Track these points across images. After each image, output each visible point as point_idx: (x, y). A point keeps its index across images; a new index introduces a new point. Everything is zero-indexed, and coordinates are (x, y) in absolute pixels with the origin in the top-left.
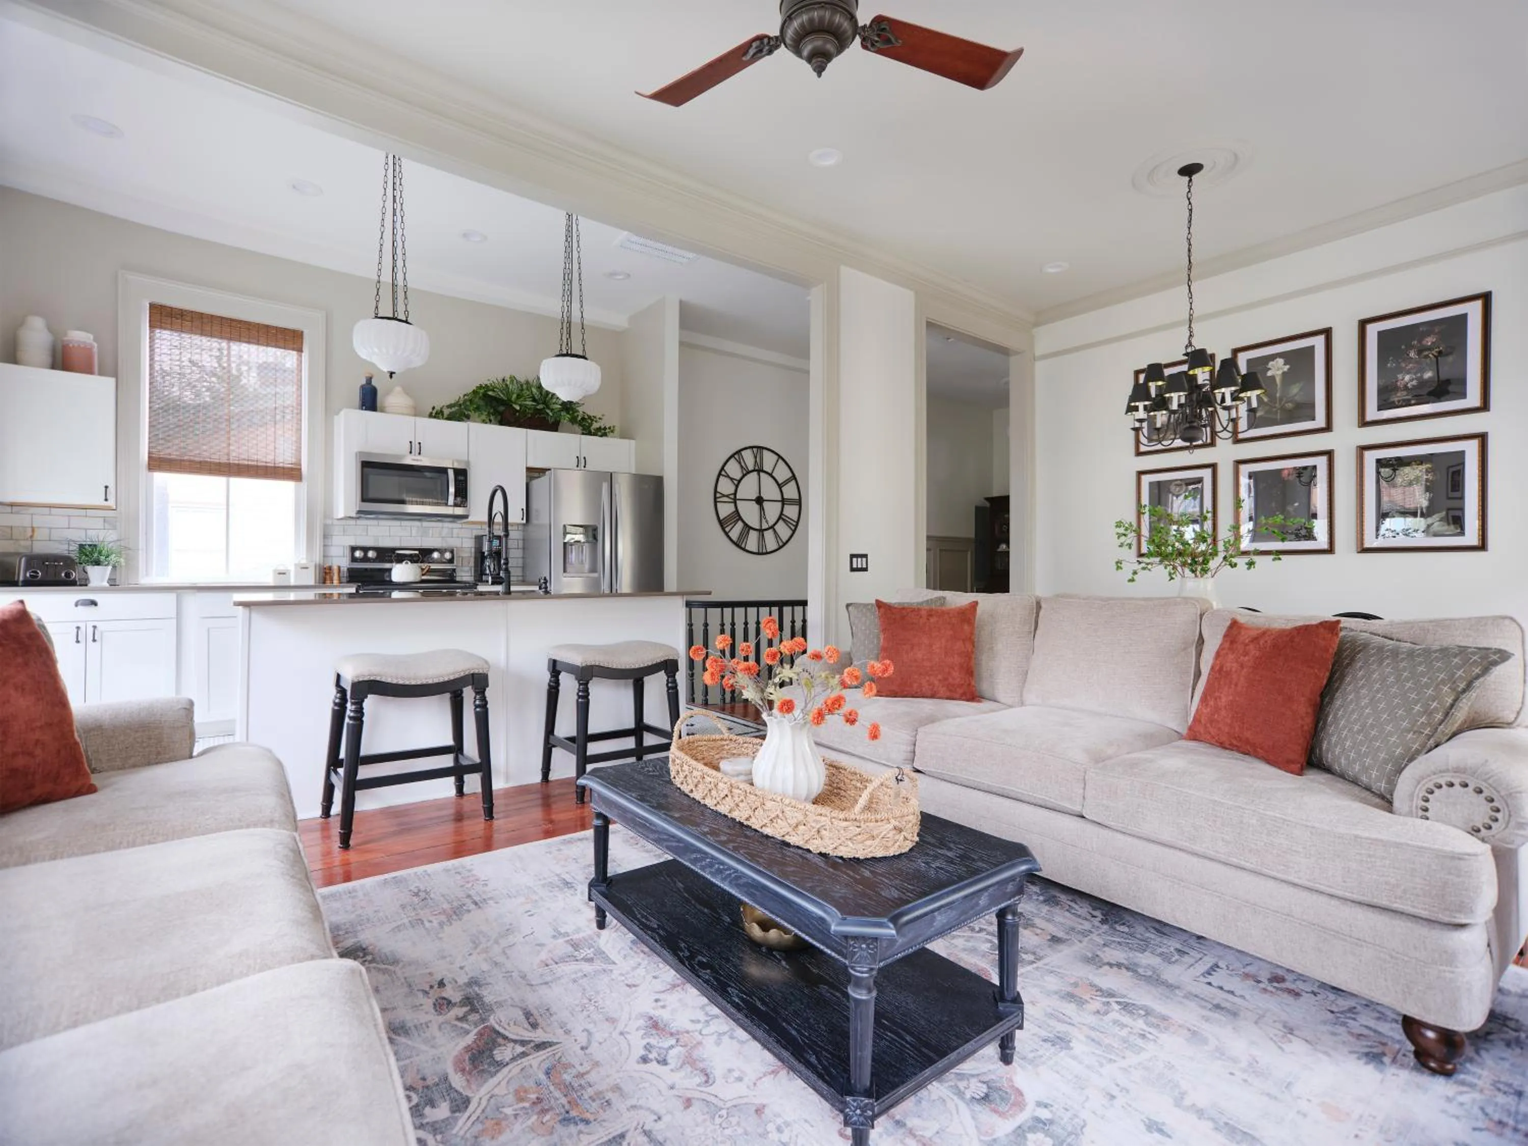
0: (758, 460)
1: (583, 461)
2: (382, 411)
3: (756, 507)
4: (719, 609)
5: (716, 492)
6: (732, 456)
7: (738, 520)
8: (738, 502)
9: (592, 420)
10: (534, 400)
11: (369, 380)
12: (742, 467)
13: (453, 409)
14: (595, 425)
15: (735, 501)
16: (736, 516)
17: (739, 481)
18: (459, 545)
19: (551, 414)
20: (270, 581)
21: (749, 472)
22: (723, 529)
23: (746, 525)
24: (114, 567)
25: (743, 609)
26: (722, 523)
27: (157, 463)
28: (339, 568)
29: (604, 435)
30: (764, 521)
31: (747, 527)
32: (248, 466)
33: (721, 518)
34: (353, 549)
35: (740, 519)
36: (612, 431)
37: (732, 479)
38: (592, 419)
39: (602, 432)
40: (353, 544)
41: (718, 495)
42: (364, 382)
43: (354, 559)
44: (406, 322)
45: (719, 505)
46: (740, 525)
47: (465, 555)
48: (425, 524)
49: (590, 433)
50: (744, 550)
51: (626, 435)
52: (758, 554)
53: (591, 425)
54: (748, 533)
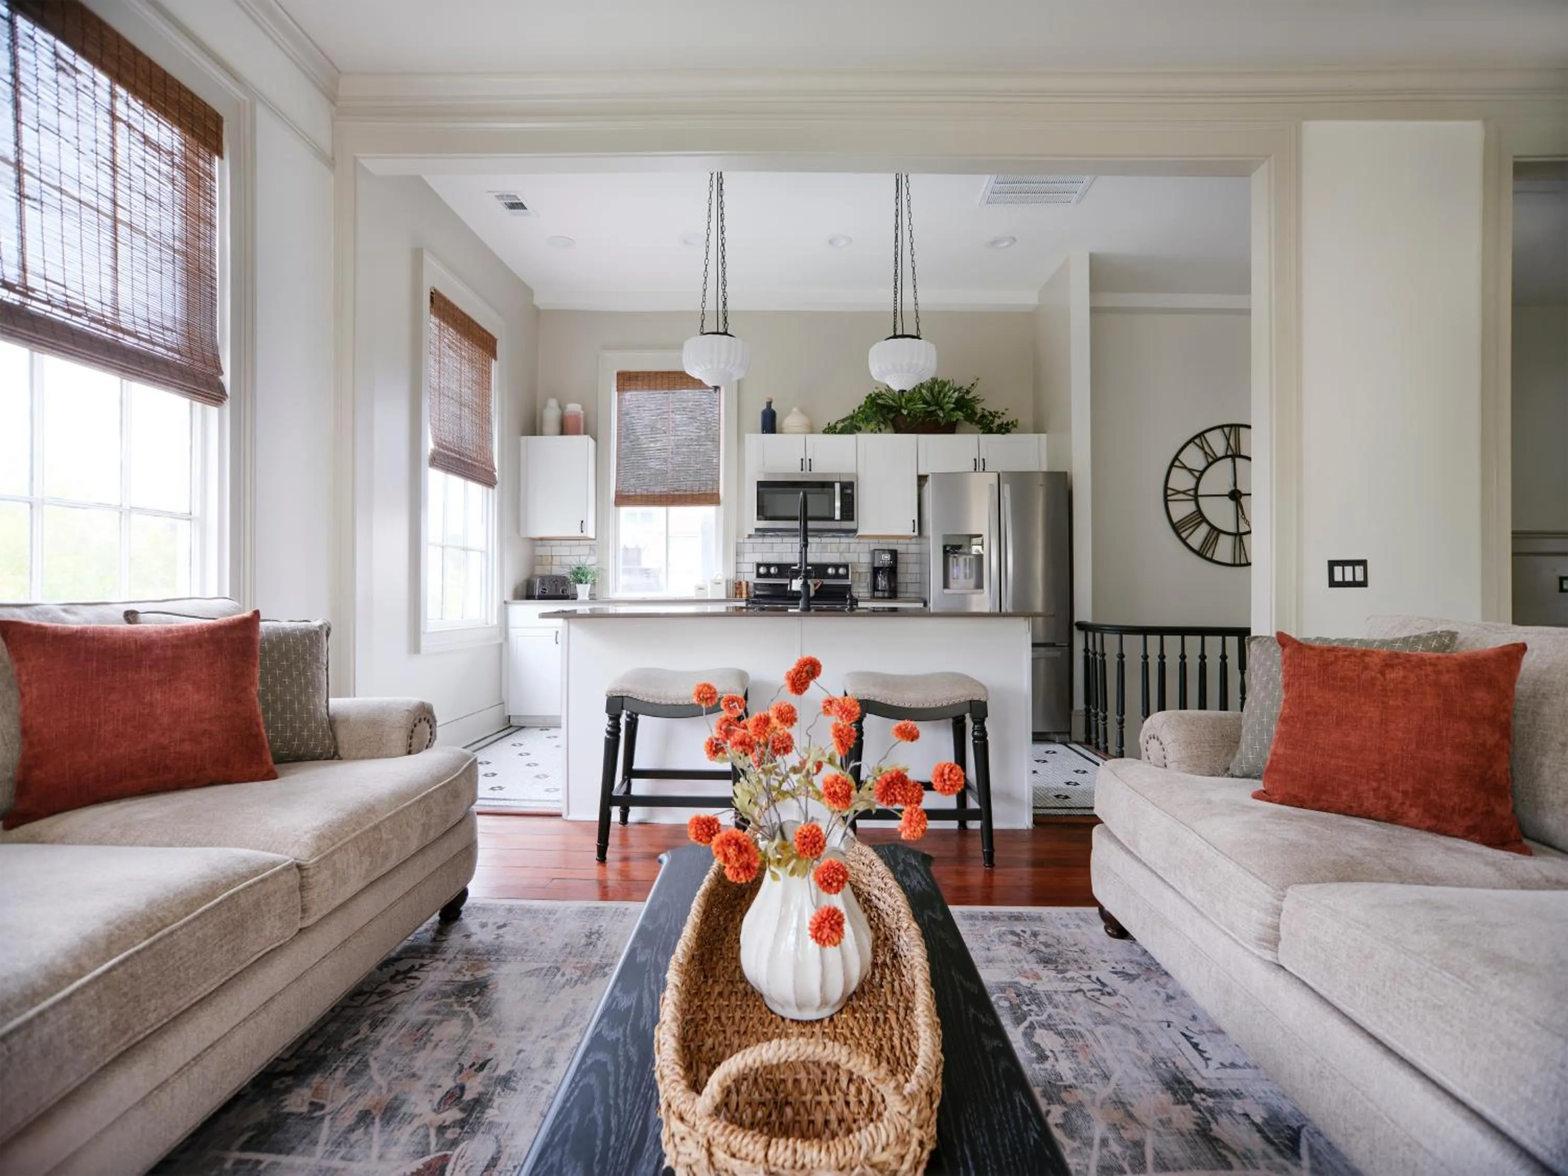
0: (1232, 442)
1: (981, 462)
2: (781, 432)
3: (1231, 504)
4: (1179, 637)
5: (1166, 488)
6: (1191, 441)
7: (1200, 523)
8: (1200, 499)
9: (994, 417)
10: (925, 402)
11: (769, 404)
12: (1206, 453)
13: (846, 423)
14: (997, 422)
15: (1196, 498)
16: (1199, 517)
17: (1202, 473)
18: (856, 560)
19: (942, 415)
20: (692, 594)
21: (1217, 459)
22: (1179, 535)
23: (1213, 527)
24: (594, 584)
25: (1219, 639)
26: (1176, 528)
27: (623, 499)
28: (747, 583)
29: (1008, 431)
30: (1241, 521)
31: (1216, 532)
32: (680, 495)
33: (1175, 521)
34: (759, 565)
35: (1204, 520)
36: (1015, 426)
37: (1190, 471)
38: (994, 415)
39: (1004, 429)
40: (760, 560)
41: (1169, 492)
42: (764, 407)
43: (759, 575)
44: (725, 333)
45: (1170, 504)
46: (1203, 529)
47: (863, 570)
48: (824, 540)
49: (990, 431)
50: (1211, 560)
51: (1038, 429)
52: (1234, 565)
53: (992, 422)
54: (1217, 538)
